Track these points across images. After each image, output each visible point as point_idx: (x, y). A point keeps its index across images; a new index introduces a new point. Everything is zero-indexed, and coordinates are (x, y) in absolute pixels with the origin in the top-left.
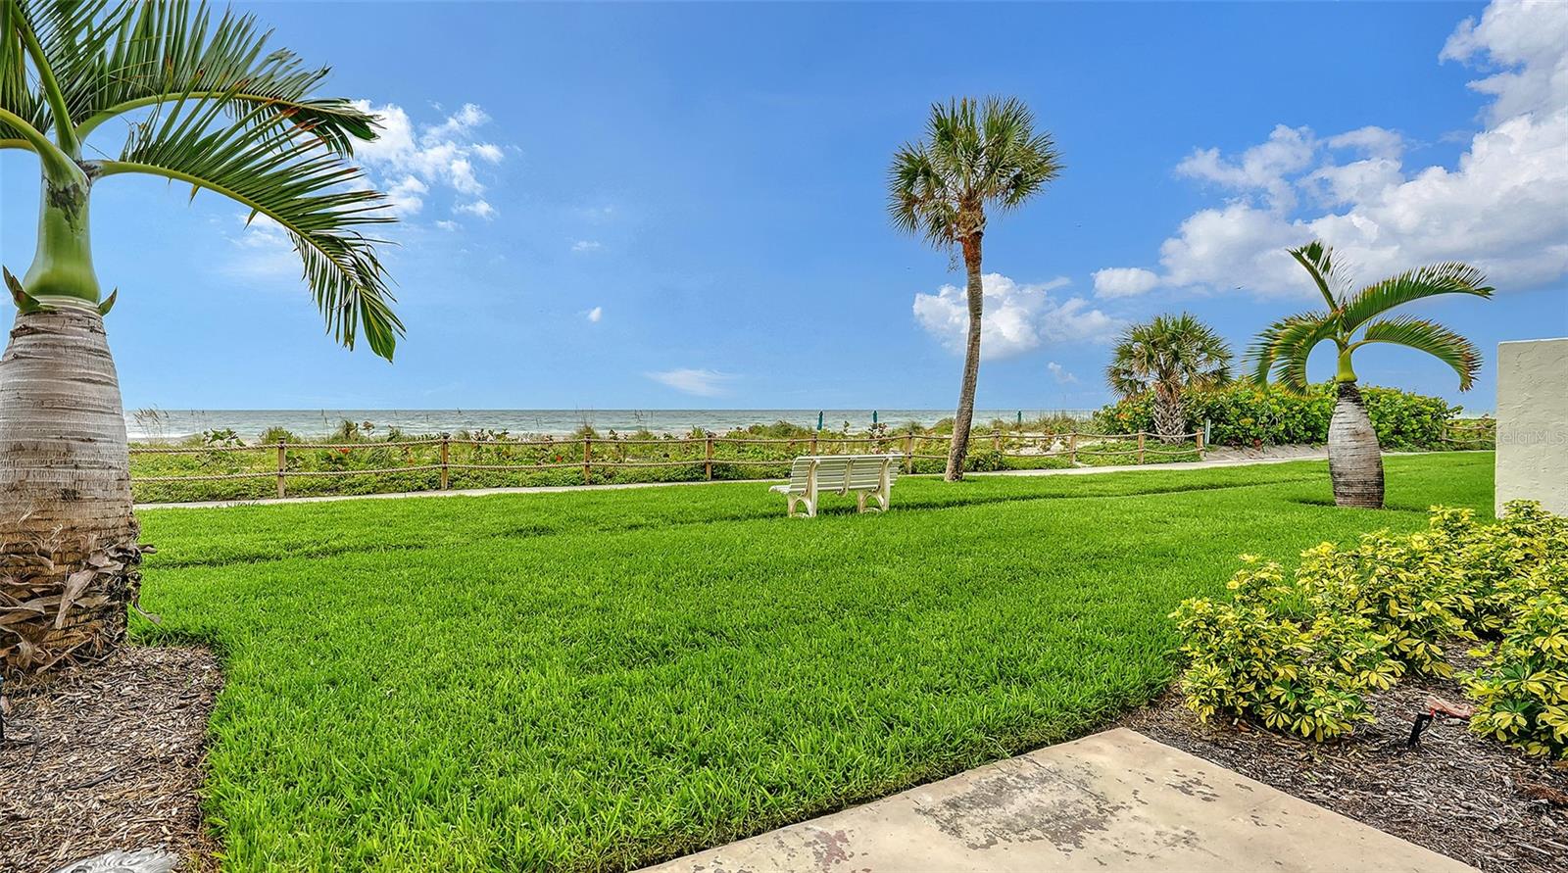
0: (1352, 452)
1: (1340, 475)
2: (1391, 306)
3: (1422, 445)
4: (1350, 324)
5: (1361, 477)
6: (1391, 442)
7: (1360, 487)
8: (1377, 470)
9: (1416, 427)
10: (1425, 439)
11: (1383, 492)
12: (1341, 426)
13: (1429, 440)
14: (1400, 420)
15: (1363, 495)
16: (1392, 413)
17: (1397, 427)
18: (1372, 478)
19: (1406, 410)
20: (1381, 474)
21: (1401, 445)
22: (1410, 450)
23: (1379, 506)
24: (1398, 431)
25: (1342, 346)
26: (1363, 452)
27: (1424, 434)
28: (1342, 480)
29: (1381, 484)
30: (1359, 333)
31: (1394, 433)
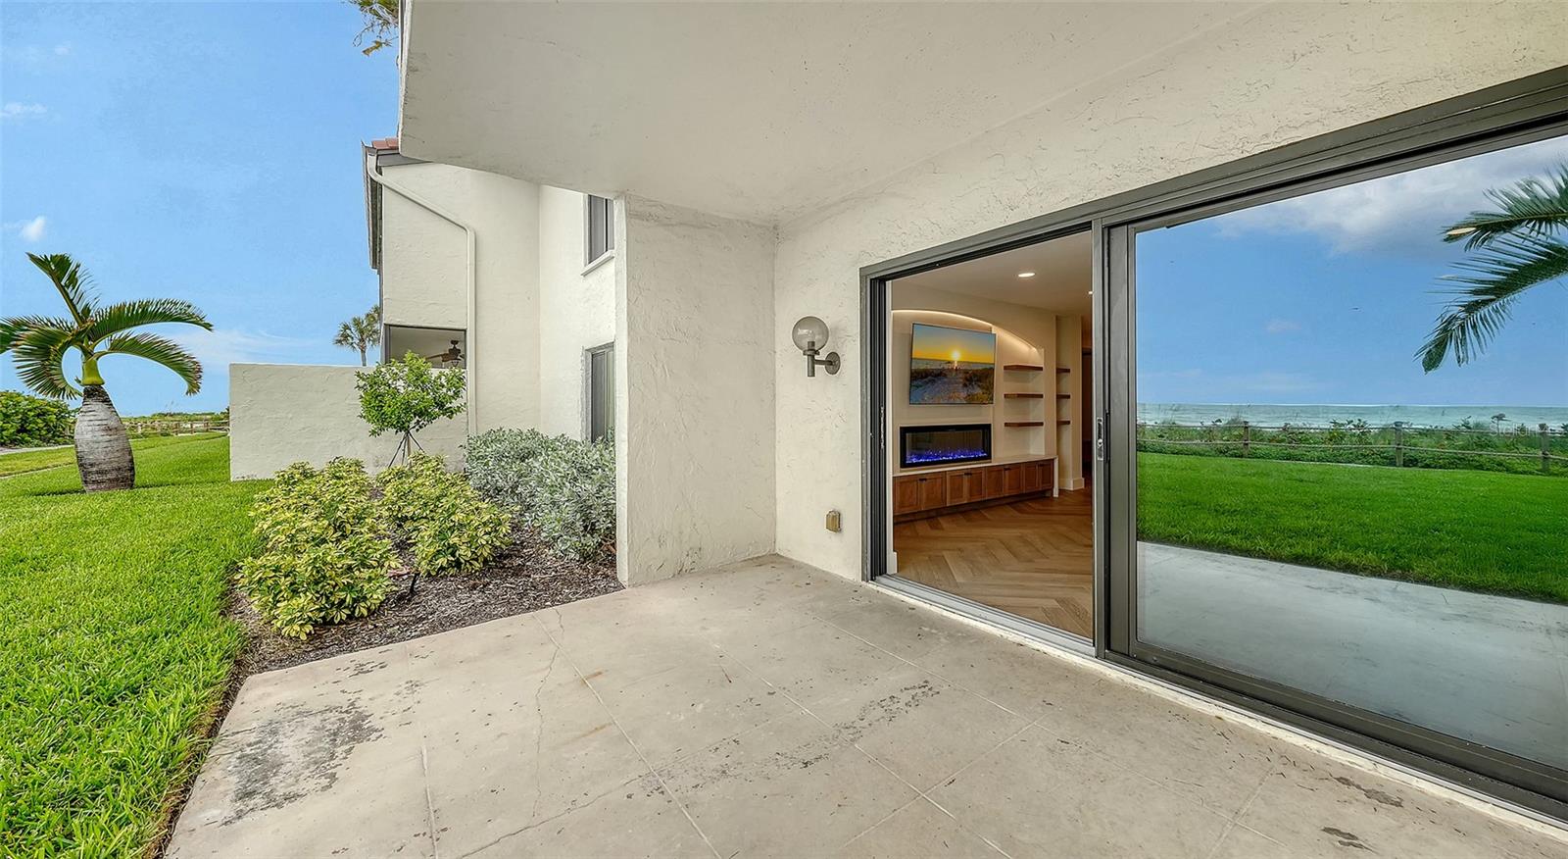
0: (106, 444)
1: (92, 465)
2: (135, 325)
3: (47, 441)
4: (96, 333)
5: (115, 465)
6: (15, 440)
7: (115, 473)
8: (129, 457)
9: (41, 425)
10: (50, 435)
11: (134, 475)
12: (92, 423)
13: (54, 436)
14: (25, 420)
15: (117, 480)
16: (17, 413)
17: (22, 426)
18: (125, 464)
19: (30, 410)
20: (132, 461)
21: (27, 442)
22: (37, 446)
23: (132, 487)
24: (22, 430)
25: (87, 353)
26: (115, 444)
27: (48, 431)
28: (94, 469)
29: (132, 469)
30: (102, 345)
31: (19, 431)
